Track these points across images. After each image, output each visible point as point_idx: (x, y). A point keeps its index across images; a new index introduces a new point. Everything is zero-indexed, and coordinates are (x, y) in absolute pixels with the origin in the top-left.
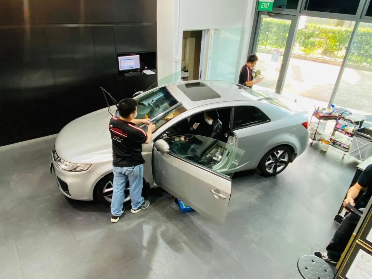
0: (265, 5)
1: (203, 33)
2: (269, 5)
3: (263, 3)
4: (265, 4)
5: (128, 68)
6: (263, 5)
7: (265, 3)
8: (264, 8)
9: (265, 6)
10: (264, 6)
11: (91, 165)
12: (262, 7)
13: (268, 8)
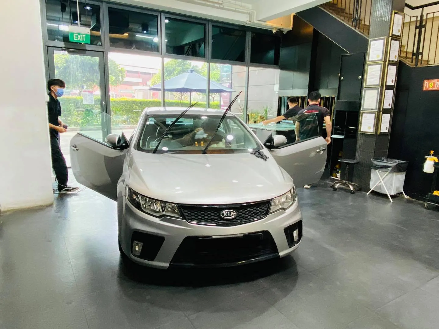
0: (79, 37)
3: (76, 34)
4: (78, 35)
8: (79, 40)
9: (79, 38)
12: (75, 38)
13: (84, 40)
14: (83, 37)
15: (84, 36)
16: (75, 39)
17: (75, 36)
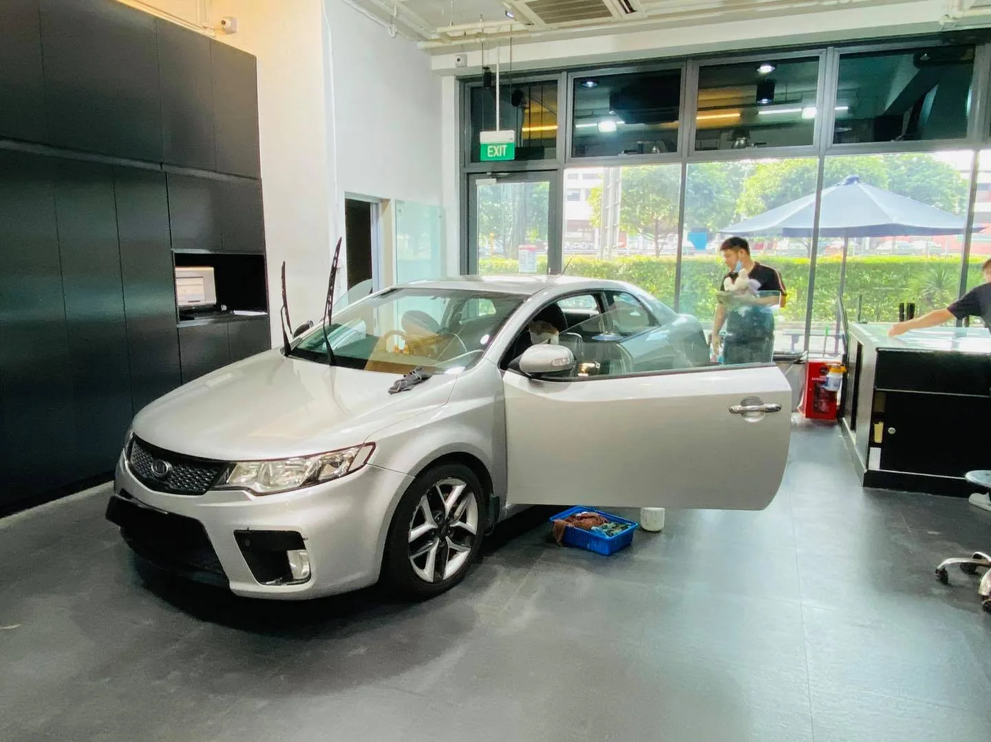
0: (496, 150)
1: (373, 210)
2: (507, 148)
3: (492, 147)
4: (495, 147)
5: (189, 302)
6: (492, 151)
7: (496, 145)
8: (496, 156)
9: (496, 152)
10: (494, 151)
11: (373, 444)
12: (491, 153)
13: (504, 155)
14: (502, 148)
15: (505, 146)
16: (489, 156)
17: (491, 149)
